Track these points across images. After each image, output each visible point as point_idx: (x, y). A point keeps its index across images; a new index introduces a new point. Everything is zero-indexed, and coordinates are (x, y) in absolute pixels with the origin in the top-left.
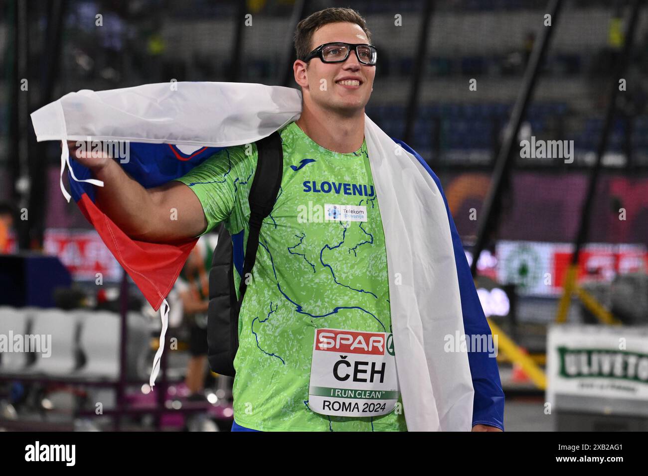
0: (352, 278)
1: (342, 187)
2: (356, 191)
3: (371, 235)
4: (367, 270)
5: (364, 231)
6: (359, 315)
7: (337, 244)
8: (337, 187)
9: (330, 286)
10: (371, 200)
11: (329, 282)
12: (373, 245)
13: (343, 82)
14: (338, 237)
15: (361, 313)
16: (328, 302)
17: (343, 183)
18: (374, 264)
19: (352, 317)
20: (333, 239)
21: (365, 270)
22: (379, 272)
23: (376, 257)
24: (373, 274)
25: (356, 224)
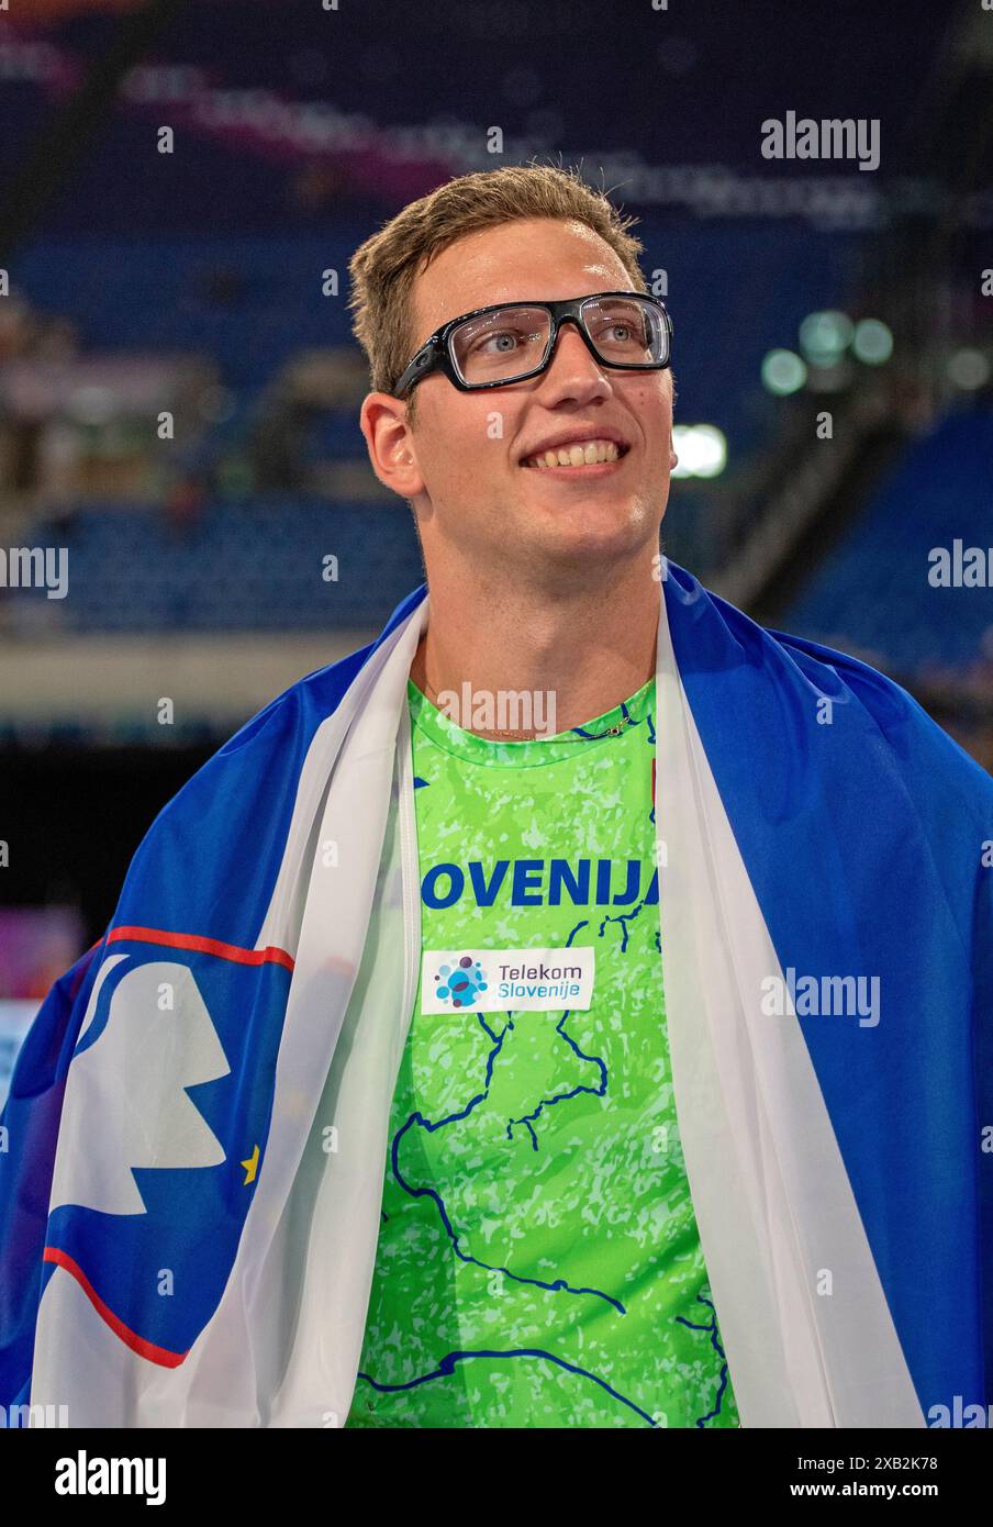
0: (522, 1235)
1: (510, 875)
2: (564, 887)
3: (599, 1061)
4: (584, 1201)
5: (575, 1047)
6: (538, 1381)
7: (460, 1108)
8: (487, 879)
9: (436, 1271)
10: (620, 919)
11: (431, 1256)
12: (605, 1101)
13: (550, 456)
14: (464, 1080)
15: (550, 1376)
16: (422, 1334)
17: (513, 858)
18: (614, 1175)
19: (509, 1390)
20: (444, 1086)
21: (577, 1200)
22: (637, 1210)
23: (619, 1148)
24: (610, 1216)
25: (545, 1023)
